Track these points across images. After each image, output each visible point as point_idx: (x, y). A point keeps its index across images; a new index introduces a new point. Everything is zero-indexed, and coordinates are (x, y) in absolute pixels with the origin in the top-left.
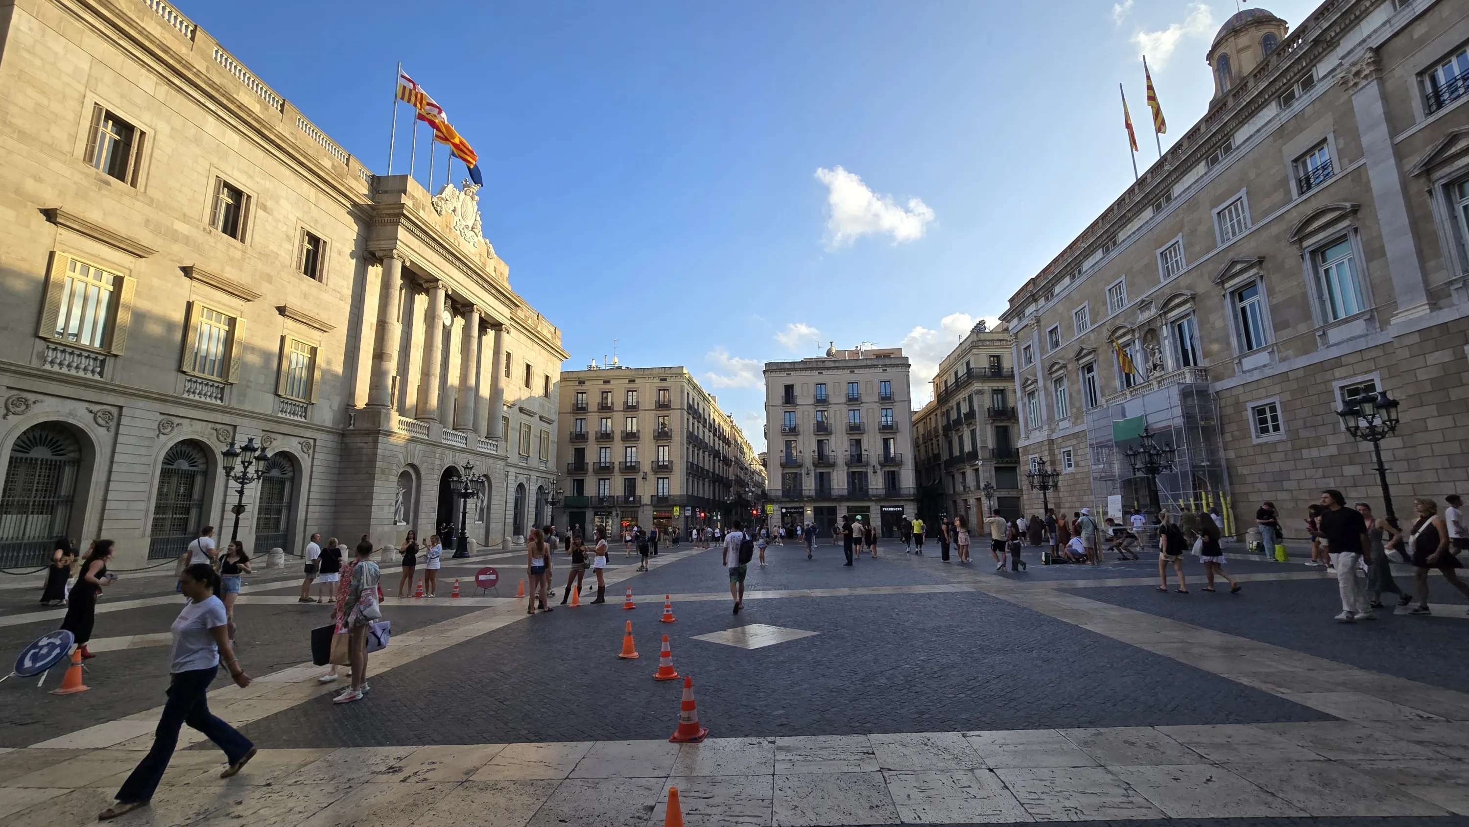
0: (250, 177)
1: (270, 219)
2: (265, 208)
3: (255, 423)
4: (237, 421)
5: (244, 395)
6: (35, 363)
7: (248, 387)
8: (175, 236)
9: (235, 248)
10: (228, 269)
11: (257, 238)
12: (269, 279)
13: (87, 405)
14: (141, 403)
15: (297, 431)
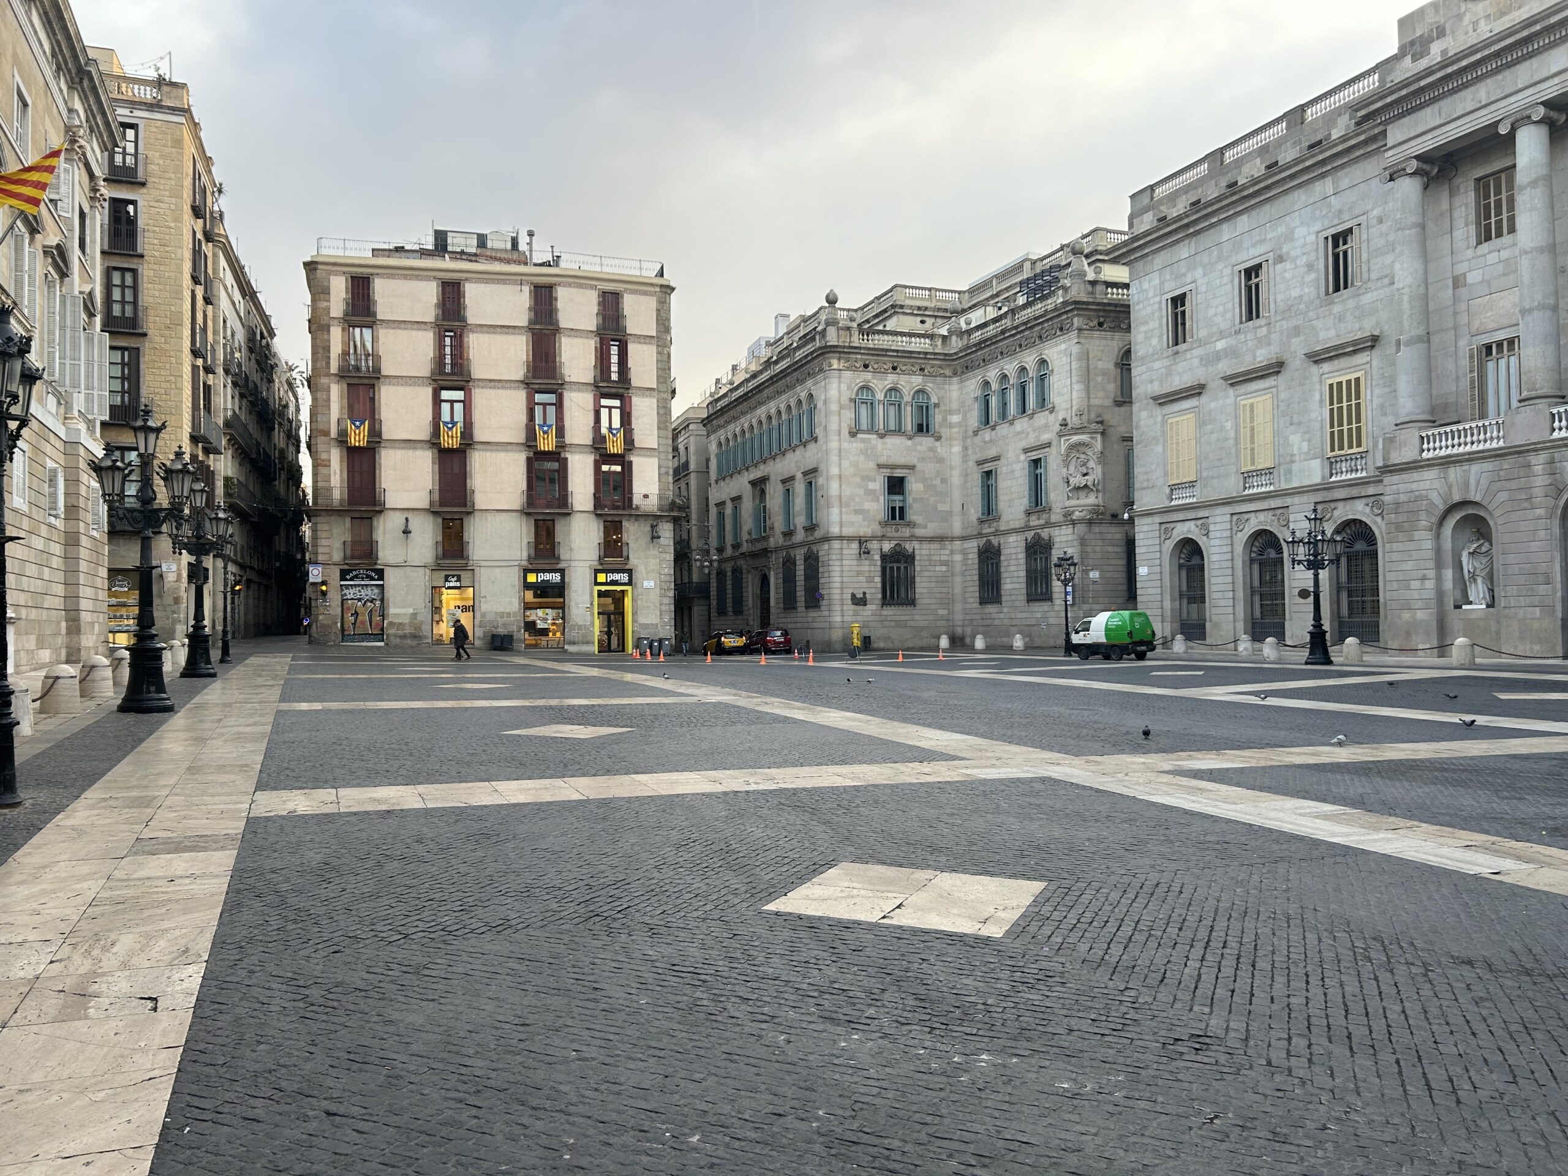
0: (1261, 242)
1: (1288, 265)
2: (1280, 259)
3: (1305, 498)
4: (1288, 501)
5: (1290, 472)
6: (1167, 504)
7: (1292, 462)
8: (1217, 357)
9: (1261, 327)
10: (1259, 352)
11: (1280, 297)
12: (1296, 331)
13: (1193, 522)
14: (1219, 510)
15: (1355, 492)
